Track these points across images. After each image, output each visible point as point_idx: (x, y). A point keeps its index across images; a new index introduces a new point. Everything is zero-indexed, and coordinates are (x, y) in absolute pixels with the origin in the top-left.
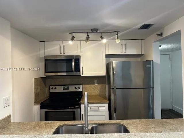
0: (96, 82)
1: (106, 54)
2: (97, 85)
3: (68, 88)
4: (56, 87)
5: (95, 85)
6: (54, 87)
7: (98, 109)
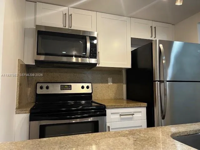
0: (110, 79)
1: (132, 37)
2: (111, 84)
3: (70, 88)
4: (49, 85)
5: (109, 84)
6: (45, 85)
7: (131, 116)
